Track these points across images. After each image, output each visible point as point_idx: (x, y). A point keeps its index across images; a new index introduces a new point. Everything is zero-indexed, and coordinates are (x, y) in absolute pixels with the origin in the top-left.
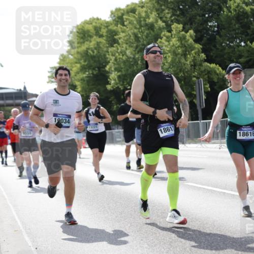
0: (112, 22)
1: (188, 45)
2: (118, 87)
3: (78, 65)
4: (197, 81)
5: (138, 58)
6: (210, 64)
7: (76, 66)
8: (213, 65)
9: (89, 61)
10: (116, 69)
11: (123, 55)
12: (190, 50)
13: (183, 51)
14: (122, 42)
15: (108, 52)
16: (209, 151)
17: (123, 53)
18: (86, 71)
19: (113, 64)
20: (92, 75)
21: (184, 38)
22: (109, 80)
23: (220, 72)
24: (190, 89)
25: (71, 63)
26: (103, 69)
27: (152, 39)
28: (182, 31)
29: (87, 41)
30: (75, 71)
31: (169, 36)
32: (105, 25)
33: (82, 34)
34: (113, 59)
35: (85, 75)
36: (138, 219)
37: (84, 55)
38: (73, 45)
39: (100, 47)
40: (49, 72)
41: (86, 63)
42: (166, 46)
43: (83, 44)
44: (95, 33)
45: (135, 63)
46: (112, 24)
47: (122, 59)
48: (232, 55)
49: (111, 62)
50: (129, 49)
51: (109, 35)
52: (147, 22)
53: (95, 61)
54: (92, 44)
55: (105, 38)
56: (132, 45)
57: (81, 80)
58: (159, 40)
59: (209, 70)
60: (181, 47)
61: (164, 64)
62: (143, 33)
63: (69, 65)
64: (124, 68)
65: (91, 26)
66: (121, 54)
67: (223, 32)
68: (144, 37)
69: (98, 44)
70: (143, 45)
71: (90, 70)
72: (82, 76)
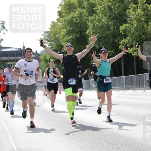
2: (95, 47)
3: (65, 30)
5: (111, 24)
7: (63, 31)
9: (73, 27)
10: (93, 33)
11: (99, 22)
13: (146, 19)
14: (99, 12)
15: (88, 20)
17: (100, 21)
18: (71, 35)
19: (91, 29)
20: (75, 38)
21: (147, 8)
22: (88, 41)
25: (60, 29)
26: (84, 33)
27: (122, 10)
28: (145, 3)
29: (72, 11)
30: (63, 35)
33: (69, 6)
34: (92, 25)
35: (69, 38)
37: (69, 22)
38: (61, 14)
39: (82, 16)
41: (71, 28)
43: (69, 14)
44: (78, 6)
45: (108, 28)
47: (99, 25)
49: (90, 27)
50: (104, 18)
51: (89, 7)
53: (78, 27)
54: (76, 14)
55: (86, 9)
56: (106, 14)
57: (67, 41)
58: (128, 10)
60: (144, 16)
61: (131, 29)
62: (115, 5)
63: (58, 30)
64: (100, 32)
66: (98, 22)
68: (116, 8)
69: (81, 13)
70: (115, 14)
71: (74, 34)
72: (68, 38)
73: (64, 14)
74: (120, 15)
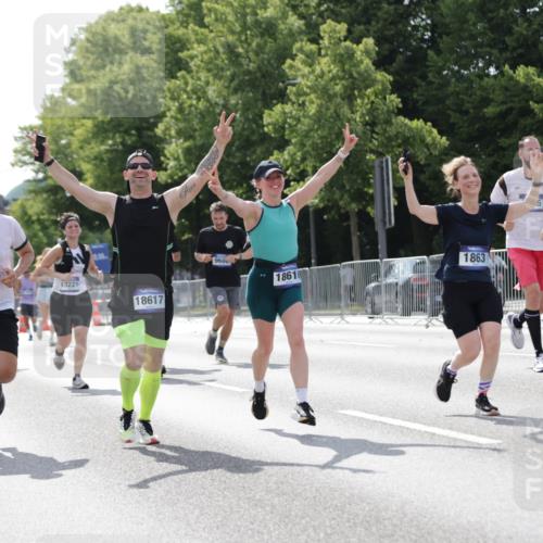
0: (174, 16)
1: (359, 73)
3: (89, 123)
4: (377, 163)
5: (237, 104)
6: (411, 119)
7: (83, 125)
8: (417, 124)
10: (180, 133)
11: (199, 99)
12: (362, 85)
13: (345, 88)
14: (199, 67)
16: (402, 333)
17: (199, 93)
18: (108, 138)
19: (173, 121)
20: (120, 147)
21: (351, 55)
22: (162, 158)
23: (434, 139)
24: (359, 181)
25: (72, 119)
26: (150, 133)
27: (269, 60)
28: (345, 39)
30: (82, 138)
31: (312, 52)
34: (174, 108)
35: (103, 148)
36: (220, 499)
40: (16, 139)
42: (303, 76)
46: (173, 23)
47: (196, 108)
48: (465, 97)
49: (168, 114)
50: (214, 85)
52: (259, 17)
56: (221, 73)
57: (96, 158)
58: (289, 61)
59: (408, 134)
60: (343, 78)
61: (298, 120)
62: (249, 44)
63: (66, 122)
64: (201, 129)
66: (194, 97)
67: (444, 42)
68: (251, 55)
70: (249, 72)
71: (117, 135)
72: (96, 149)
74: (263, 76)
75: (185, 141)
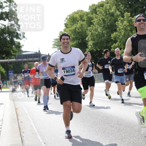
0: (90, 12)
2: (93, 50)
5: (105, 32)
9: (77, 35)
10: (92, 40)
11: (96, 31)
13: (130, 28)
14: (96, 24)
15: (88, 30)
17: (96, 30)
18: (75, 41)
19: (90, 37)
20: (78, 43)
21: (131, 20)
22: (88, 46)
26: (85, 40)
27: (113, 22)
28: (130, 17)
29: (75, 23)
31: (122, 20)
32: (86, 14)
33: (73, 20)
34: (90, 34)
35: (74, 43)
36: (104, 126)
37: (73, 31)
38: (67, 26)
39: (83, 27)
40: (53, 42)
41: (75, 36)
42: (121, 26)
43: (73, 26)
44: (80, 19)
45: (103, 35)
46: (90, 14)
47: (95, 33)
49: (89, 35)
50: (99, 28)
51: (88, 20)
52: (110, 12)
53: (80, 35)
54: (78, 25)
55: (85, 22)
56: (101, 25)
58: (117, 22)
60: (130, 26)
61: (120, 36)
62: (108, 18)
64: (97, 39)
65: (77, 15)
68: (108, 21)
69: (82, 25)
70: (108, 25)
71: (77, 40)
72: (72, 44)
73: (69, 26)
74: (111, 26)
75: (93, 41)
